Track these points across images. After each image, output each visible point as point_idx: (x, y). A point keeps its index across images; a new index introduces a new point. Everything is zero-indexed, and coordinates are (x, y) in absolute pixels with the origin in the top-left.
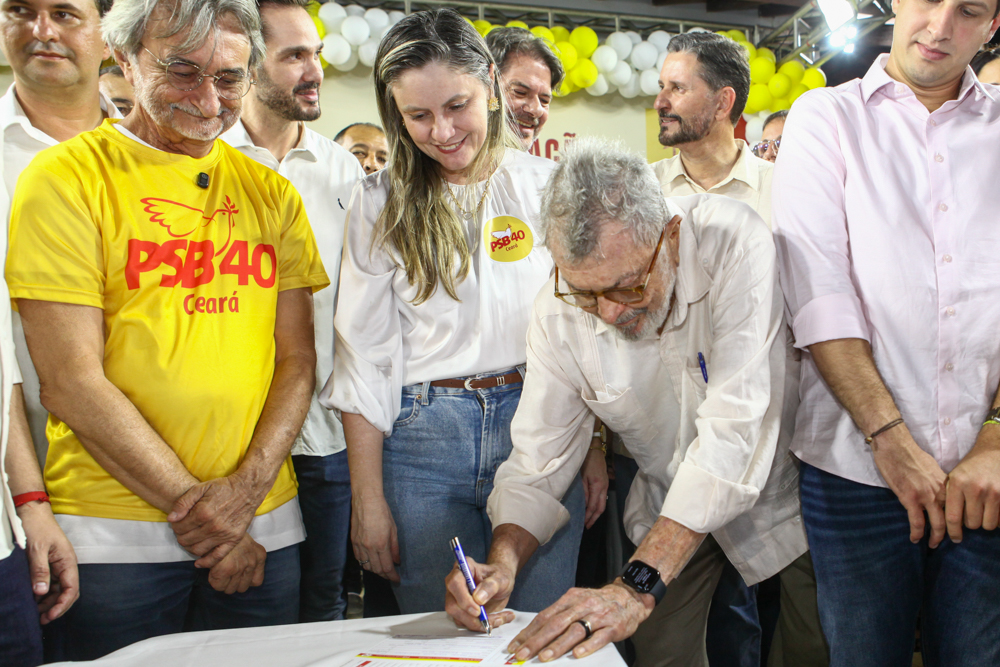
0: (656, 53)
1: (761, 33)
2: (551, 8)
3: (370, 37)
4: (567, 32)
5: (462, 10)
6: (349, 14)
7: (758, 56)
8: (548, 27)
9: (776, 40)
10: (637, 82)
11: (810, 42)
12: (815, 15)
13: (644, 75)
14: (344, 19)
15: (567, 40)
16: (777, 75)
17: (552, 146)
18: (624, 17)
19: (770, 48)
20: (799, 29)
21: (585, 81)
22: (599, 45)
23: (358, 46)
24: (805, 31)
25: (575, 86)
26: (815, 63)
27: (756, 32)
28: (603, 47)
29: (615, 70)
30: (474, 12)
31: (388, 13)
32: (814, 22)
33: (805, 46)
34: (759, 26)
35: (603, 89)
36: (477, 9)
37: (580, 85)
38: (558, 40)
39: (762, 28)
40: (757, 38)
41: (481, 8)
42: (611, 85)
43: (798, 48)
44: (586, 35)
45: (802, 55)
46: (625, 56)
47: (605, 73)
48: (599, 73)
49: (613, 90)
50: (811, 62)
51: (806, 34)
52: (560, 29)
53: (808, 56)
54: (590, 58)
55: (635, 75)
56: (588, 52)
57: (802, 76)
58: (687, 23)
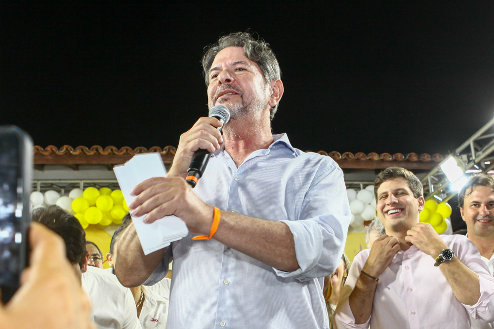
11: (439, 189)
12: (440, 174)
20: (431, 182)
24: (435, 182)
26: (443, 200)
32: (440, 177)
33: (436, 191)
43: (432, 193)
45: (435, 196)
50: (441, 199)
51: (436, 184)
53: (439, 196)
57: (436, 208)
58: (365, 183)
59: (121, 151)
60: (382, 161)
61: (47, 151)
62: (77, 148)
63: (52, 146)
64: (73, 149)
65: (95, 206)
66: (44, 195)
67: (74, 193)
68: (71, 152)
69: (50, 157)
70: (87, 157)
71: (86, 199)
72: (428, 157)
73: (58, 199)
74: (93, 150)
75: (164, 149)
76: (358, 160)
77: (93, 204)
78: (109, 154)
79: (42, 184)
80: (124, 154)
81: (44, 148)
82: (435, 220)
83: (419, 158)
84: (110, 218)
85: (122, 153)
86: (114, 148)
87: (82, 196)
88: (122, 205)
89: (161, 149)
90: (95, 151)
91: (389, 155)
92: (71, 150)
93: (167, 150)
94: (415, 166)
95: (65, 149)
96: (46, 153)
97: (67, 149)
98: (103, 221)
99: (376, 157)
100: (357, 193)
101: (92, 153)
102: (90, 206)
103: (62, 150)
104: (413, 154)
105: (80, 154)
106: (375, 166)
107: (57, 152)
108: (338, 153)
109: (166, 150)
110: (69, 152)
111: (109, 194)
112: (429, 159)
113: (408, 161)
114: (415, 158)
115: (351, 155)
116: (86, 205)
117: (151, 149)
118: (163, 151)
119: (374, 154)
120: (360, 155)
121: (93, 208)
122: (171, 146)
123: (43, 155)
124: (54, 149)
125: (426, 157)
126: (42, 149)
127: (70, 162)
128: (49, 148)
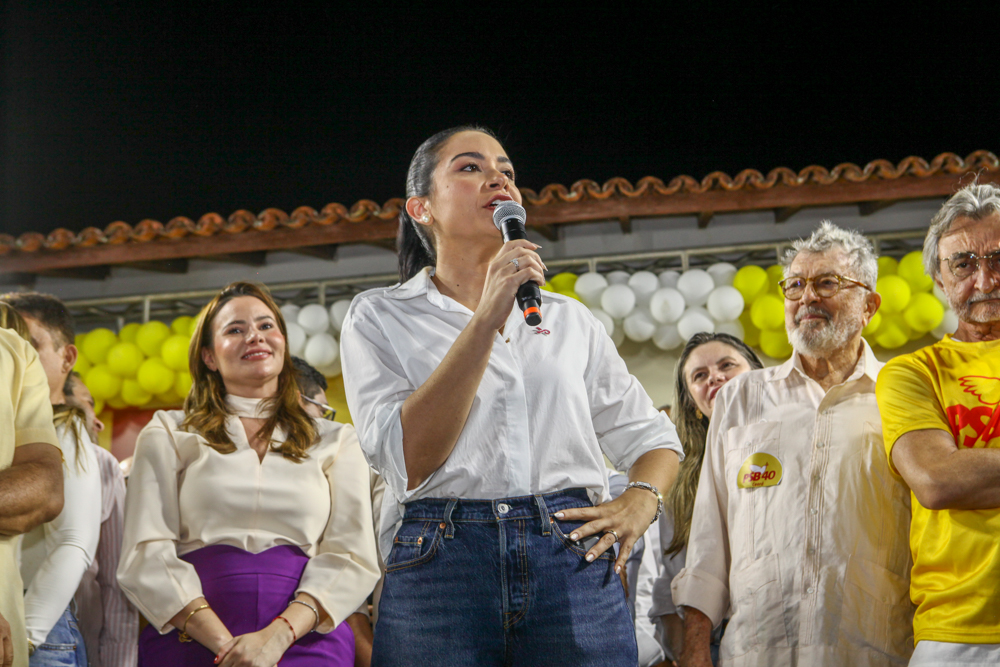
3: (636, 306)
4: (893, 261)
5: (756, 255)
6: (610, 283)
14: (603, 289)
15: (895, 273)
21: (926, 322)
23: (623, 319)
25: (914, 332)
30: (771, 254)
31: (657, 275)
36: (774, 250)
38: (883, 273)
48: (946, 308)
52: (884, 260)
54: (928, 293)
61: (325, 215)
62: (386, 204)
63: (334, 205)
64: (378, 207)
68: (376, 213)
69: (335, 229)
75: (572, 189)
79: (328, 287)
81: (319, 210)
89: (565, 189)
92: (375, 209)
93: (581, 189)
95: (361, 208)
96: (324, 221)
97: (367, 209)
103: (355, 211)
107: (347, 216)
108: (990, 155)
109: (576, 190)
110: (372, 212)
117: (544, 190)
118: (569, 192)
122: (587, 181)
123: (319, 226)
124: (340, 210)
126: (315, 213)
127: (377, 237)
128: (329, 209)
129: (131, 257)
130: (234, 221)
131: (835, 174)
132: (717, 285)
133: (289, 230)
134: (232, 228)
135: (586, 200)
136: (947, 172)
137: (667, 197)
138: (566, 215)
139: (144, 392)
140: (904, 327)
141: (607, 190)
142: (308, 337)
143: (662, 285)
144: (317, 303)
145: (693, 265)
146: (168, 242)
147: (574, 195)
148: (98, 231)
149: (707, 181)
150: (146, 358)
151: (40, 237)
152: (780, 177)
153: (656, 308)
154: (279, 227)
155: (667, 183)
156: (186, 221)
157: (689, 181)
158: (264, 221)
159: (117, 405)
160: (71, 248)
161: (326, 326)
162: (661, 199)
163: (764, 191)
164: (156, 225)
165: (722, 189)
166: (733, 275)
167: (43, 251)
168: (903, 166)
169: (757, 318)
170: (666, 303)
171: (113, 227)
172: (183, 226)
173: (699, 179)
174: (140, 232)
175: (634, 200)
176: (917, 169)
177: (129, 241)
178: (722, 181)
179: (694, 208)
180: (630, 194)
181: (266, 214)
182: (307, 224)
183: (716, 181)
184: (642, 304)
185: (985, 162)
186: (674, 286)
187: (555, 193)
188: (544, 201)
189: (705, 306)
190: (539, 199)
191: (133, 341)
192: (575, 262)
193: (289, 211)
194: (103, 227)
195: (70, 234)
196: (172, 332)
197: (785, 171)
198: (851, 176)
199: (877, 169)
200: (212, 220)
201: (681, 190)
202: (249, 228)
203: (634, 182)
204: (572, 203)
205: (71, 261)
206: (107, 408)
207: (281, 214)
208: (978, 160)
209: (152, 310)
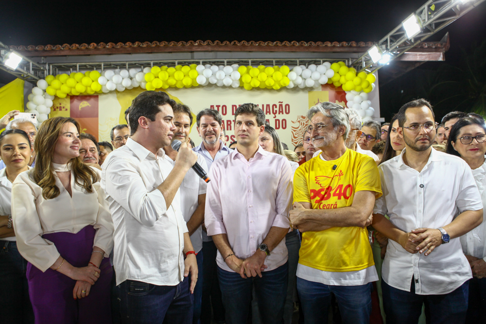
0: (311, 73)
1: (352, 61)
2: (274, 58)
3: (212, 75)
4: (279, 68)
6: (206, 68)
7: (349, 71)
8: (272, 65)
9: (357, 63)
10: (304, 83)
13: (306, 80)
14: (204, 69)
15: (279, 71)
16: (357, 78)
17: (274, 107)
18: (300, 59)
19: (355, 67)
20: (364, 60)
21: (285, 84)
22: (290, 71)
23: (208, 78)
26: (372, 72)
27: (350, 60)
28: (291, 72)
29: (296, 80)
31: (218, 66)
33: (367, 67)
34: (351, 58)
35: (292, 86)
36: (248, 61)
37: (284, 86)
38: (275, 71)
39: (353, 59)
40: (350, 63)
41: (250, 61)
42: (295, 84)
43: (364, 67)
44: (285, 68)
45: (366, 70)
46: (300, 74)
47: (293, 81)
48: (290, 81)
49: (296, 86)
50: (370, 71)
51: (368, 61)
52: (276, 67)
54: (287, 76)
55: (303, 81)
56: (286, 74)
57: (366, 77)
58: (324, 59)
59: (171, 44)
60: (334, 46)
61: (126, 45)
62: (144, 43)
63: (129, 43)
65: (158, 77)
66: (128, 71)
67: (146, 70)
69: (130, 49)
70: (152, 48)
71: (153, 74)
72: (363, 44)
73: (137, 73)
74: (153, 44)
75: (196, 42)
76: (318, 45)
77: (156, 76)
78: (165, 45)
79: (129, 64)
80: (173, 45)
82: (364, 85)
83: (357, 44)
84: (168, 84)
85: (171, 45)
86: (166, 42)
87: (150, 72)
88: (174, 76)
89: (194, 42)
90: (155, 45)
91: (338, 43)
92: (141, 44)
93: (198, 43)
94: (355, 49)
95: (137, 44)
96: (127, 47)
97: (138, 44)
98: (163, 86)
99: (329, 44)
100: (317, 67)
101: (154, 46)
102: (155, 77)
103: (135, 44)
104: (354, 42)
105: (147, 46)
106: (329, 50)
107: (133, 46)
108: (305, 42)
111: (166, 70)
112: (364, 46)
113: (351, 46)
114: (354, 44)
115: (313, 43)
116: (153, 77)
117: (189, 42)
119: (328, 42)
120: (319, 43)
121: (157, 79)
122: (200, 40)
123: (125, 48)
124: (131, 44)
125: (362, 44)
126: (124, 44)
128: (127, 44)
129: (71, 54)
130: (100, 45)
131: (266, 44)
132: (234, 70)
133: (116, 49)
134: (100, 47)
135: (200, 45)
136: (294, 45)
137: (222, 46)
138: (194, 49)
139: (78, 92)
140: (280, 85)
141: (205, 43)
142: (123, 79)
143: (219, 69)
144: (126, 69)
145: (227, 65)
146: (82, 50)
147: (196, 44)
148: (60, 46)
149: (232, 43)
150: (78, 82)
151: (43, 46)
152: (252, 43)
153: (217, 76)
154: (113, 47)
155: (222, 43)
156: (86, 45)
157: (228, 43)
158: (109, 45)
159: (70, 94)
160: (53, 50)
161: (128, 76)
162: (220, 46)
163: (248, 46)
164: (77, 45)
165: (237, 45)
166: (238, 67)
167: (44, 51)
168: (284, 43)
169: (243, 80)
170: (220, 75)
171: (65, 45)
172: (85, 46)
173: (230, 42)
174: (73, 47)
175: (213, 46)
176: (287, 44)
177: (70, 49)
178: (236, 43)
179: (229, 50)
180: (212, 45)
181: (109, 44)
182: (122, 47)
183: (235, 43)
184: (214, 74)
185: (303, 44)
186: (223, 70)
187: (191, 43)
188: (188, 45)
189: (230, 76)
190: (187, 44)
191: (74, 78)
192: (196, 60)
193: (116, 43)
194: (62, 45)
195: (52, 46)
196: (85, 75)
197: (253, 42)
198: (270, 44)
199: (277, 43)
200: (94, 45)
201: (225, 45)
202: (104, 47)
203: (213, 42)
204: (196, 46)
205: (53, 54)
206: (68, 95)
207: (114, 44)
208: (302, 43)
209: (79, 66)
